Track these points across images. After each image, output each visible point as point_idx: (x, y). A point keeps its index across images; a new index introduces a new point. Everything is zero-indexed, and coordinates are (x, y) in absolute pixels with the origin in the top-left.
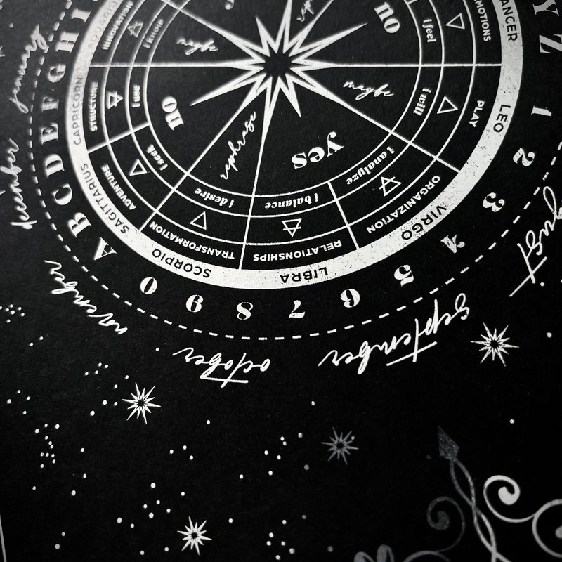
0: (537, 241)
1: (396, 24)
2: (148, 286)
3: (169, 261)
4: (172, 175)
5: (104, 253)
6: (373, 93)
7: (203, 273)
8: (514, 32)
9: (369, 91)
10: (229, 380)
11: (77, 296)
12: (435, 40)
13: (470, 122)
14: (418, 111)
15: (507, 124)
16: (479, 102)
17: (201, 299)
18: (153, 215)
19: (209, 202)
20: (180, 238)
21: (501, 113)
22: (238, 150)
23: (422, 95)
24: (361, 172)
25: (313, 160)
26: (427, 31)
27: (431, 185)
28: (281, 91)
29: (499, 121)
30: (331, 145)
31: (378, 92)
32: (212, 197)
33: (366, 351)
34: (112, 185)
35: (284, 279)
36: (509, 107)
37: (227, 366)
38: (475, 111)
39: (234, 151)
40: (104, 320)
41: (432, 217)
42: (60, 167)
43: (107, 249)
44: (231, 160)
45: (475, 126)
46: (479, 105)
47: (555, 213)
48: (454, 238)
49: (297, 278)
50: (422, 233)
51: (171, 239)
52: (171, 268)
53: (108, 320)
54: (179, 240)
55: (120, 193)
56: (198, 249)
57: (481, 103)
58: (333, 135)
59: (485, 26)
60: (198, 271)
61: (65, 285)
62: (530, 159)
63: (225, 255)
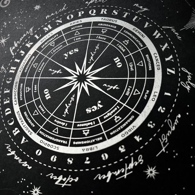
0: (166, 137)
1: (120, 64)
2: (39, 153)
3: (46, 144)
4: (47, 115)
5: (24, 142)
6: (113, 88)
7: (57, 148)
8: (159, 67)
9: (111, 87)
10: (65, 184)
11: (15, 156)
12: (133, 70)
13: (144, 98)
14: (127, 94)
15: (156, 98)
16: (147, 91)
17: (56, 157)
18: (40, 129)
19: (59, 124)
20: (49, 136)
21: (154, 94)
22: (69, 107)
23: (128, 89)
24: (109, 114)
25: (93, 110)
26: (131, 67)
27: (131, 119)
28: (83, 87)
29: (154, 97)
30: (99, 105)
31: (114, 88)
32: (60, 123)
33: (109, 174)
34: (27, 118)
35: (83, 150)
36: (157, 92)
37: (64, 180)
38: (146, 94)
39: (67, 107)
40: (24, 164)
41: (131, 129)
42: (10, 112)
43: (25, 140)
44: (66, 110)
45: (145, 99)
46: (147, 92)
47: (171, 128)
48: (138, 137)
49: (87, 150)
50: (128, 135)
51: (46, 137)
52: (46, 147)
53: (25, 164)
54: (49, 137)
55: (30, 121)
56: (55, 140)
57: (148, 91)
58: (100, 102)
59: (150, 65)
60: (55, 147)
61: (11, 152)
62: (163, 110)
63: (64, 142)
